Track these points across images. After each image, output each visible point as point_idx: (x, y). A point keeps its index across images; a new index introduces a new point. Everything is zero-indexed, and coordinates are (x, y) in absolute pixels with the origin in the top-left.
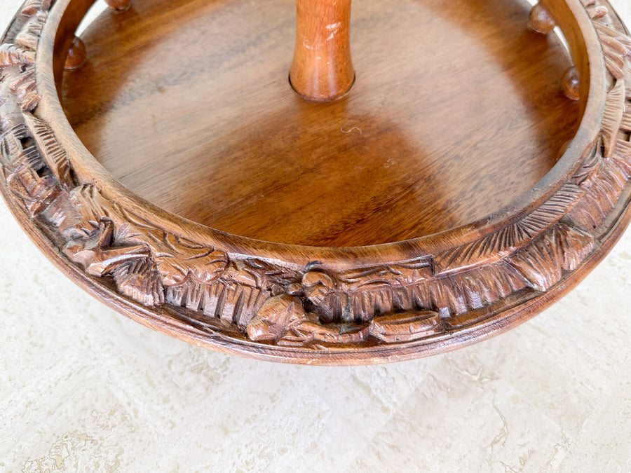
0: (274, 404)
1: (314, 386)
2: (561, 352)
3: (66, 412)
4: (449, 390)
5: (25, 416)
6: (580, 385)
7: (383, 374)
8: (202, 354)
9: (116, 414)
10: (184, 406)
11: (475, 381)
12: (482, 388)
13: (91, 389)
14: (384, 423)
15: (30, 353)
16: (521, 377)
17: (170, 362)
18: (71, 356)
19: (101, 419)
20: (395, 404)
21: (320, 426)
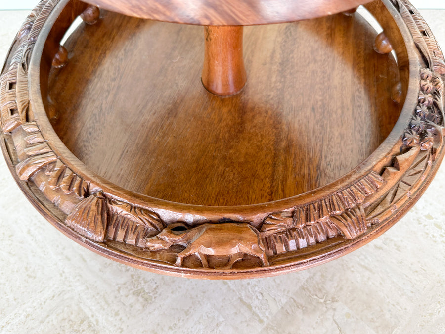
0: (187, 317)
1: (214, 305)
2: (381, 284)
3: (52, 321)
4: (304, 309)
5: (26, 323)
6: (392, 306)
7: (260, 298)
8: (141, 283)
9: (85, 322)
10: (128, 318)
11: (321, 303)
12: (326, 307)
13: (68, 306)
14: (260, 330)
15: (27, 282)
16: (352, 300)
17: (119, 288)
18: (54, 284)
19: (75, 326)
20: (267, 317)
21: (218, 332)
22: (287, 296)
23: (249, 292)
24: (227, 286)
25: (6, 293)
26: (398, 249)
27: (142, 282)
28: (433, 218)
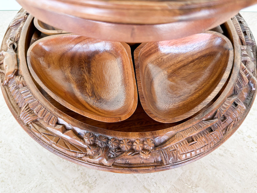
22: (170, 184)
23: (149, 182)
24: (136, 179)
25: (8, 185)
26: (232, 156)
27: (88, 177)
28: (251, 138)
